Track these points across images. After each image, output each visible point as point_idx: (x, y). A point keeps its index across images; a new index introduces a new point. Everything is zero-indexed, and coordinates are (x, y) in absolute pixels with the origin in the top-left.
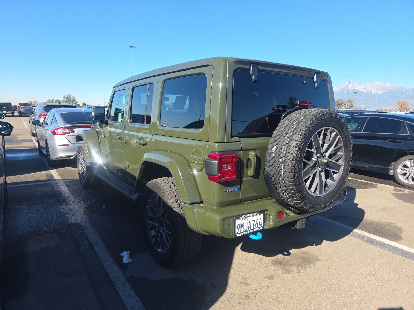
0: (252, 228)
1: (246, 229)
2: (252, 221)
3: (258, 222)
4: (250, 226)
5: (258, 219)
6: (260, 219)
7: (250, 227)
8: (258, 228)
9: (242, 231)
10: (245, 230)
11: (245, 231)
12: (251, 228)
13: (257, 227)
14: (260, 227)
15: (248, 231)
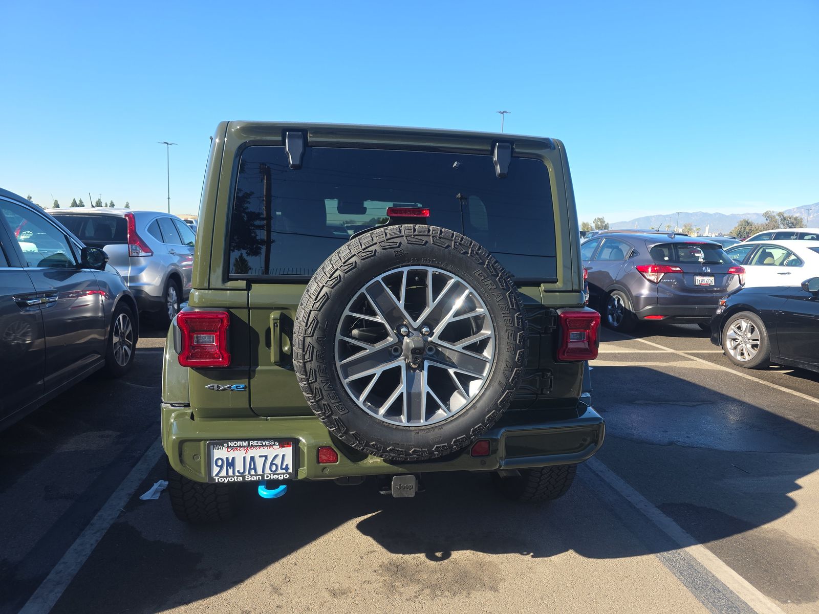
0: (260, 471)
1: (242, 471)
2: (260, 456)
3: (278, 461)
4: (252, 467)
5: (276, 456)
6: (284, 456)
7: (255, 468)
8: (278, 474)
9: (231, 473)
10: (238, 471)
11: (238, 474)
12: (256, 472)
13: (274, 473)
14: (284, 474)
15: (246, 477)
